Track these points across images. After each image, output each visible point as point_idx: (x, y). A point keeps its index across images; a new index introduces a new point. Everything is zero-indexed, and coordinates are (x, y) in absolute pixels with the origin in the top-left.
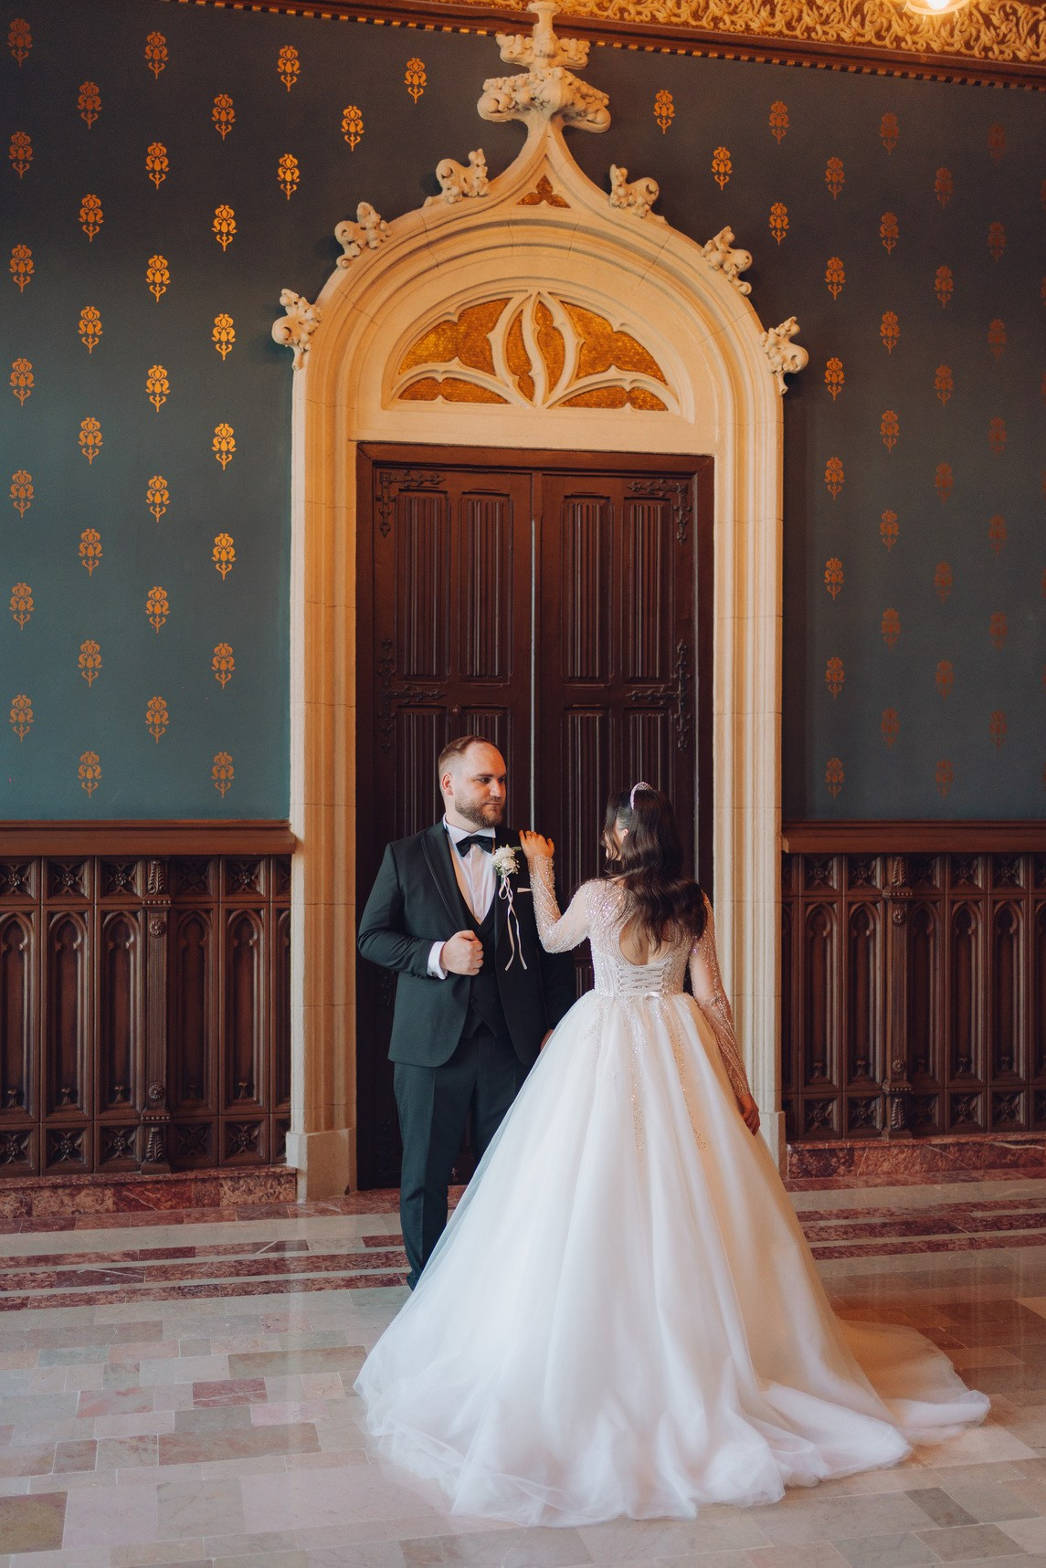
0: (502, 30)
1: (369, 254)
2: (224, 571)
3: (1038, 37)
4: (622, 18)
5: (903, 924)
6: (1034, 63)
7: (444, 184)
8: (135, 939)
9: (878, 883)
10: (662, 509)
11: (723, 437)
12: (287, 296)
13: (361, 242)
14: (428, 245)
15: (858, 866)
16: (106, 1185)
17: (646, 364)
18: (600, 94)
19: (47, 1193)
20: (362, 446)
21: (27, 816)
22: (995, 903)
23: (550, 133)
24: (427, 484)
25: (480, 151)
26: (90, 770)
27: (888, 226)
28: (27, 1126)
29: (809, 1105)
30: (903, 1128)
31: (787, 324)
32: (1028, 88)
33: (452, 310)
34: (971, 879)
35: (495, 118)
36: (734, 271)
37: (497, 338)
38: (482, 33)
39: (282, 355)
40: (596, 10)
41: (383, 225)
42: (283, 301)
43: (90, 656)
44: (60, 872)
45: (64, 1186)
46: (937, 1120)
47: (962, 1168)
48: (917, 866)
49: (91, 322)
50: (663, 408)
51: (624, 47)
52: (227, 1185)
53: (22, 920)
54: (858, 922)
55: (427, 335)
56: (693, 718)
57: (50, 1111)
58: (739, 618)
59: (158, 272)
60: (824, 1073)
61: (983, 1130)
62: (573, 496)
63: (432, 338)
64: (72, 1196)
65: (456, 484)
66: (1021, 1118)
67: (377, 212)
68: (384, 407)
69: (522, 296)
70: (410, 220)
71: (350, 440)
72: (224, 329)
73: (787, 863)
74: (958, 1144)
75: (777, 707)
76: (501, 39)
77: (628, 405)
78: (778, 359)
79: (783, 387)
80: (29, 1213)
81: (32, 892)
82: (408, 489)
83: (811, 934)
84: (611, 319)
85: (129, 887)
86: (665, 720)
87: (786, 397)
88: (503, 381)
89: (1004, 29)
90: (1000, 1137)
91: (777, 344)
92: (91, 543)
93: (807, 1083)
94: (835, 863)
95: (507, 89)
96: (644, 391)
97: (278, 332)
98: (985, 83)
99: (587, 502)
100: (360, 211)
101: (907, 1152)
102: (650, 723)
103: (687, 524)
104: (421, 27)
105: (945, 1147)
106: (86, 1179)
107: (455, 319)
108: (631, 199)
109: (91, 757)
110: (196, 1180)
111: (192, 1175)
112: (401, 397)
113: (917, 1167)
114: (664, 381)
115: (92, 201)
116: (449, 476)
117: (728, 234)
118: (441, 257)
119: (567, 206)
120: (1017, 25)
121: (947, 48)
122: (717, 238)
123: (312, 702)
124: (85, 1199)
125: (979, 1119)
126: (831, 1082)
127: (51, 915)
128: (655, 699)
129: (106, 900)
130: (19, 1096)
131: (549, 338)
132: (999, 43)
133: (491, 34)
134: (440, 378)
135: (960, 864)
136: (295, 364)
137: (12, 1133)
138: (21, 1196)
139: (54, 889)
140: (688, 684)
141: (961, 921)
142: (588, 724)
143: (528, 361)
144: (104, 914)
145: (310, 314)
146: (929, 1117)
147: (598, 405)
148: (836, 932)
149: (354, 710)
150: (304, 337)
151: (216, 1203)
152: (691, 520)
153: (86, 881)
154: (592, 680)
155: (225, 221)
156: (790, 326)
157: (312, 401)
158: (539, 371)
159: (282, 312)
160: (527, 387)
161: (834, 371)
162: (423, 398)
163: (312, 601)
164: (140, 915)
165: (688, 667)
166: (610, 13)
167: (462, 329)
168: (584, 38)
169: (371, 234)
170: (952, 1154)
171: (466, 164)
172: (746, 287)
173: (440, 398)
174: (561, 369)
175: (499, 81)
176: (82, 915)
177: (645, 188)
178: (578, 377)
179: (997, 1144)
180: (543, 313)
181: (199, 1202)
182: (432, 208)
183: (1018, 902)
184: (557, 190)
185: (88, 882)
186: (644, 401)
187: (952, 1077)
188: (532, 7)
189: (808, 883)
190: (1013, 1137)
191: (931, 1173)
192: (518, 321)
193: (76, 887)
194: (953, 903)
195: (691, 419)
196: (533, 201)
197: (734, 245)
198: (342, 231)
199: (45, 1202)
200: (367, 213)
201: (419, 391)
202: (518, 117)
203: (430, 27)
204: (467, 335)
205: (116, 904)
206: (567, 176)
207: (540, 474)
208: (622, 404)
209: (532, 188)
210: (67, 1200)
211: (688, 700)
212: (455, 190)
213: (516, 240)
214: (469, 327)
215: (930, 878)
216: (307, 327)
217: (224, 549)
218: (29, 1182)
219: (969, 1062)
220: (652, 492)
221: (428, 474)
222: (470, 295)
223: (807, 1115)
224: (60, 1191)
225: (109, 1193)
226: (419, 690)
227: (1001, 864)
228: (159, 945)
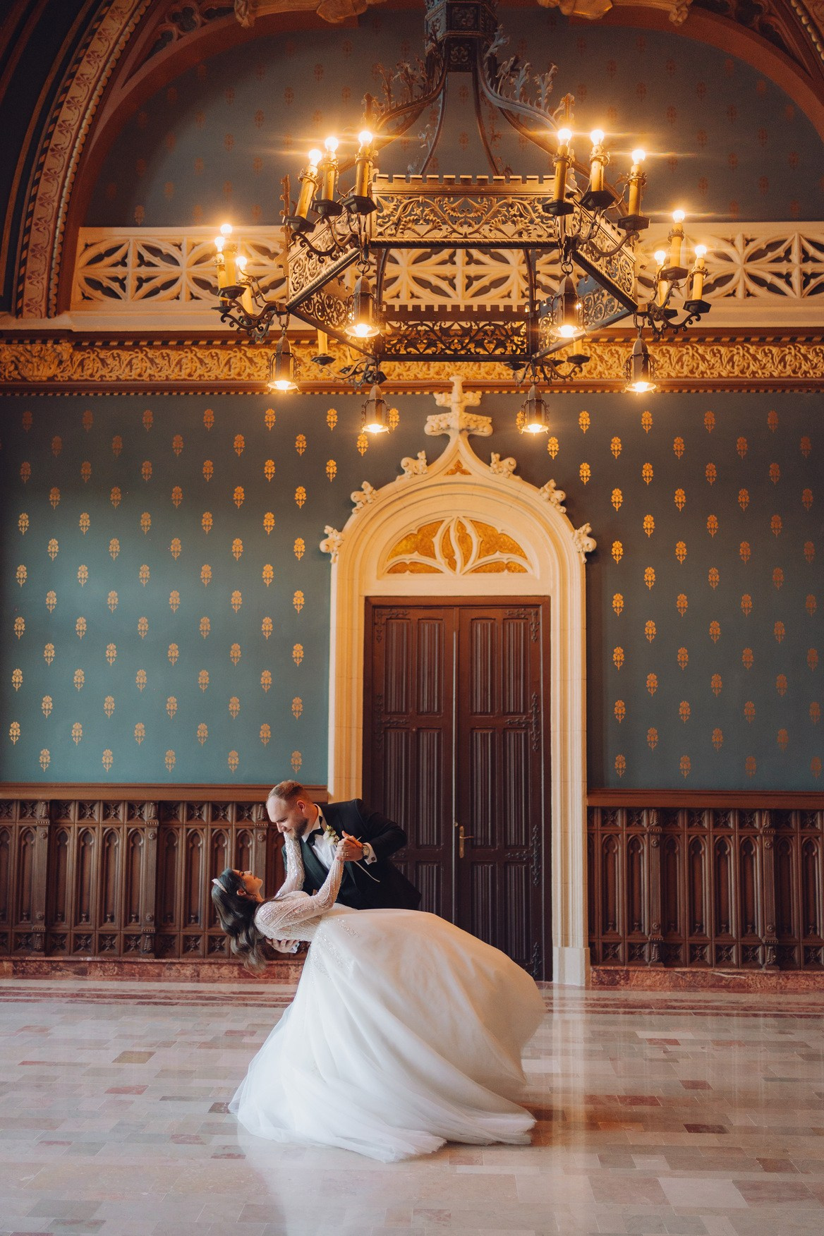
0: (436, 390)
1: (368, 506)
2: (298, 662)
3: (733, 363)
4: (500, 378)
5: (657, 846)
6: (732, 377)
7: (405, 469)
8: (252, 843)
9: (645, 823)
10: (524, 624)
11: (555, 587)
12: (328, 529)
13: (363, 501)
14: (400, 498)
15: (633, 815)
16: (234, 965)
17: (515, 549)
18: (485, 418)
19: (207, 966)
20: (367, 599)
21: (204, 782)
22: (715, 837)
23: (460, 439)
24: (400, 616)
25: (423, 452)
26: (234, 759)
27: (647, 471)
28: (199, 933)
29: (605, 946)
30: (659, 961)
31: (584, 527)
32: (727, 391)
33: (413, 528)
34: (700, 823)
35: (433, 434)
36: (556, 502)
37: (437, 541)
38: (427, 393)
39: (327, 556)
40: (486, 376)
41: (375, 492)
42: (326, 532)
43: (234, 705)
44: (218, 809)
45: (214, 964)
46: (682, 959)
47: (693, 986)
48: (667, 816)
49: (238, 545)
50: (526, 571)
51: (500, 393)
52: (293, 968)
53: (200, 832)
54: (633, 845)
55: (401, 541)
56: (540, 734)
57: (210, 926)
58: (564, 681)
59: (269, 520)
60: (615, 929)
61: (711, 966)
62: (476, 619)
63: (404, 542)
64: (219, 969)
65: (415, 615)
66: (734, 960)
67: (371, 485)
68: (378, 578)
69: (450, 519)
70: (389, 488)
71: (360, 596)
72: (300, 546)
73: (590, 812)
74: (692, 972)
75: (583, 728)
76: (436, 395)
77: (506, 571)
78: (580, 546)
79: (584, 560)
80: (198, 976)
81: (204, 818)
82: (391, 618)
83: (606, 851)
84: (496, 528)
85: (250, 817)
86: (526, 735)
87: (586, 564)
88: (440, 562)
89: (713, 361)
90: (717, 970)
91: (579, 538)
92: (236, 651)
93: (603, 933)
94: (619, 813)
95: (437, 421)
96: (514, 563)
97: (323, 547)
98: (701, 391)
99: (484, 622)
100: (363, 486)
101: (661, 975)
102: (518, 736)
103: (537, 631)
104: (396, 393)
105: (684, 973)
106: (224, 961)
107: (416, 532)
108: (500, 469)
109: (234, 753)
110: (277, 965)
111: (275, 962)
112: (388, 572)
113: (667, 984)
114: (526, 558)
115: (239, 490)
116: (412, 611)
117: (552, 483)
118: (405, 504)
119: (470, 474)
120: (721, 358)
121: (679, 375)
122: (546, 486)
123: (339, 726)
124: (225, 971)
125: (708, 960)
126: (618, 934)
127: (213, 830)
128: (520, 724)
129: (239, 823)
130: (196, 919)
131: (464, 539)
132: (710, 369)
133: (431, 393)
134: (408, 562)
135: (694, 815)
136: (332, 561)
137: (193, 936)
138: (194, 967)
139: (215, 817)
140: (538, 715)
141: (695, 847)
142: (484, 737)
143: (453, 551)
144: (237, 830)
145: (338, 538)
146: (677, 957)
147: (490, 571)
148: (620, 850)
149: (362, 730)
150: (335, 548)
151: (287, 977)
152: (539, 629)
153: (230, 814)
154: (487, 713)
155: (301, 494)
156: (586, 528)
157: (340, 579)
158: (458, 556)
159: (327, 536)
160: (452, 564)
161: (617, 549)
162: (400, 572)
163: (339, 676)
164: (254, 831)
165: (538, 706)
166: (493, 376)
167: (419, 537)
168: (479, 390)
169: (368, 497)
170: (689, 978)
171: (417, 458)
172: (563, 509)
173: (408, 572)
174: (471, 554)
175: (433, 417)
176: (227, 830)
177: (510, 463)
178: (479, 557)
179: (716, 974)
180: (461, 527)
181: (279, 976)
182: (400, 481)
183: (729, 837)
184: (465, 467)
185: (231, 814)
186: (515, 568)
187: (691, 935)
188: (452, 379)
189: (604, 823)
190: (725, 970)
191: (676, 987)
192: (448, 530)
193: (225, 817)
194: (689, 836)
195: (538, 577)
196: (453, 473)
197: (556, 489)
198: (355, 496)
199: (205, 970)
200: (366, 485)
201: (397, 569)
202: (445, 432)
203: (401, 393)
204: (422, 540)
205: (243, 826)
206: (469, 459)
207: (458, 609)
208: (503, 570)
209: (452, 467)
210: (216, 970)
211: (538, 723)
212: (410, 472)
213: (444, 493)
214: (423, 536)
215: (675, 822)
216: (337, 544)
217: (298, 651)
218: (198, 960)
219: (702, 926)
220: (518, 615)
221: (401, 611)
222: (422, 521)
223: (604, 951)
224: (213, 966)
225: (236, 968)
226: (395, 720)
227: (719, 816)
228: (263, 845)
